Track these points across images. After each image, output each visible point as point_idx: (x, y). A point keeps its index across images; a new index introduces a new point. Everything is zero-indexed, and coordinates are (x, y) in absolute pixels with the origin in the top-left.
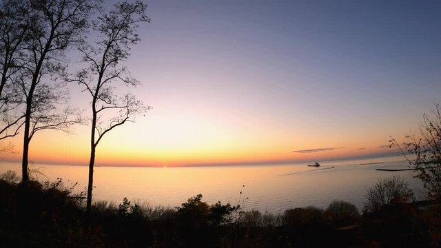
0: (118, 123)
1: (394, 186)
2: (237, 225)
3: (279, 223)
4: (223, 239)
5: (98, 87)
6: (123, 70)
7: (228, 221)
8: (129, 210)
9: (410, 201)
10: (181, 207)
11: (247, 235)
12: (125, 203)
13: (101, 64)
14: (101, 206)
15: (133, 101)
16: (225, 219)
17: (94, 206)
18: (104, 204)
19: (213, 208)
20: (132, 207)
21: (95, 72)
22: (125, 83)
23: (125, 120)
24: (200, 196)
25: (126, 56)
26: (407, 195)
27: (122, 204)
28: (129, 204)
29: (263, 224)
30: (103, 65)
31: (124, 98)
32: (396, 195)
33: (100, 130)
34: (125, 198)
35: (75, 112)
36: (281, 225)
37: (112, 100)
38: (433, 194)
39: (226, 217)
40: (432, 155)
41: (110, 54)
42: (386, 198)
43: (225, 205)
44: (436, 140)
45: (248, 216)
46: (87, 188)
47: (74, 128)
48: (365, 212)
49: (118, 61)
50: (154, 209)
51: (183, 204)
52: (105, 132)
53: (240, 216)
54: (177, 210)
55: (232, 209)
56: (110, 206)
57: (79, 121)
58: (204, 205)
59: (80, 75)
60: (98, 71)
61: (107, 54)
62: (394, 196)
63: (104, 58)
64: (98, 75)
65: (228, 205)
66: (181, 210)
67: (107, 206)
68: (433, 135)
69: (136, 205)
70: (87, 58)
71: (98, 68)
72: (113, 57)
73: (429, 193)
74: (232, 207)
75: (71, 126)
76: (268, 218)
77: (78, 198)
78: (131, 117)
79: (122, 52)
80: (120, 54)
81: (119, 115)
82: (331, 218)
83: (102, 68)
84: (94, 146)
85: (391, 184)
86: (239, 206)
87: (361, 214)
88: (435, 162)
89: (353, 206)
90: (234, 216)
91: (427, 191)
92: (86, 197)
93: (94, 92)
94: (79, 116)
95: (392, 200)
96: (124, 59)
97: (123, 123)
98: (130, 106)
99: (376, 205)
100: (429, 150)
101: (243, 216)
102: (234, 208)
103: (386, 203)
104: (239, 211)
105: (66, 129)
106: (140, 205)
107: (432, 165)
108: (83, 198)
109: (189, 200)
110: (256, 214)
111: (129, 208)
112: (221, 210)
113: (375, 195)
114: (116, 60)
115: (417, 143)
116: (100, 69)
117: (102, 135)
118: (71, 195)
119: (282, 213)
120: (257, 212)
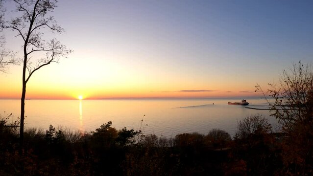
0: (45, 63)
1: (258, 120)
2: (139, 146)
3: (171, 145)
4: (128, 156)
5: (29, 33)
6: (51, 19)
7: (132, 143)
8: (54, 135)
9: (269, 132)
10: (96, 132)
11: (147, 153)
12: (51, 129)
13: (32, 14)
14: (32, 132)
15: (57, 45)
16: (130, 141)
17: (26, 133)
18: (34, 131)
19: (120, 132)
20: (57, 132)
21: (27, 20)
22: (51, 30)
23: (51, 61)
24: (110, 123)
25: (54, 7)
26: (267, 128)
27: (49, 130)
28: (54, 130)
29: (159, 145)
30: (34, 14)
31: (50, 42)
32: (259, 127)
33: (30, 69)
34: (51, 125)
35: (10, 54)
36: (173, 146)
37: (40, 44)
38: (286, 128)
39: (131, 139)
40: (287, 101)
41: (40, 5)
42: (252, 129)
43: (130, 130)
44: (291, 90)
45: (147, 139)
46: (20, 117)
47: (8, 68)
48: (236, 138)
49: (47, 11)
50: (74, 134)
51: (97, 130)
52: (35, 70)
53: (141, 138)
54: (92, 134)
55: (135, 134)
56: (39, 133)
57: (13, 62)
58: (113, 130)
59: (15, 23)
60: (30, 19)
61: (38, 5)
62: (258, 128)
63: (35, 8)
64: (30, 23)
65: (132, 130)
66: (95, 134)
67: (37, 132)
68: (290, 86)
69: (60, 131)
70: (21, 8)
71: (29, 17)
72: (42, 8)
73: (283, 127)
74: (135, 131)
75: (6, 66)
76: (163, 141)
77: (12, 126)
78: (55, 58)
79: (51, 4)
80: (49, 5)
81: (46, 57)
82: (210, 142)
83: (33, 17)
84: (25, 83)
85: (256, 119)
86: (140, 131)
87: (233, 139)
88: (289, 106)
89: (227, 134)
90: (137, 139)
91: (282, 125)
92: (19, 125)
93: (26, 37)
94: (13, 57)
95: (256, 131)
96: (51, 10)
97: (49, 63)
98: (55, 49)
99: (244, 133)
100: (286, 97)
101: (144, 138)
102: (137, 132)
103: (252, 132)
104: (140, 135)
105: (2, 69)
106: (63, 131)
107: (287, 108)
108: (17, 126)
109: (102, 126)
110: (154, 137)
111: (54, 134)
112: (126, 134)
113: (244, 126)
114: (45, 10)
115: (277, 91)
116: (31, 17)
117: (31, 74)
118: (7, 124)
119: (174, 137)
120: (155, 136)
